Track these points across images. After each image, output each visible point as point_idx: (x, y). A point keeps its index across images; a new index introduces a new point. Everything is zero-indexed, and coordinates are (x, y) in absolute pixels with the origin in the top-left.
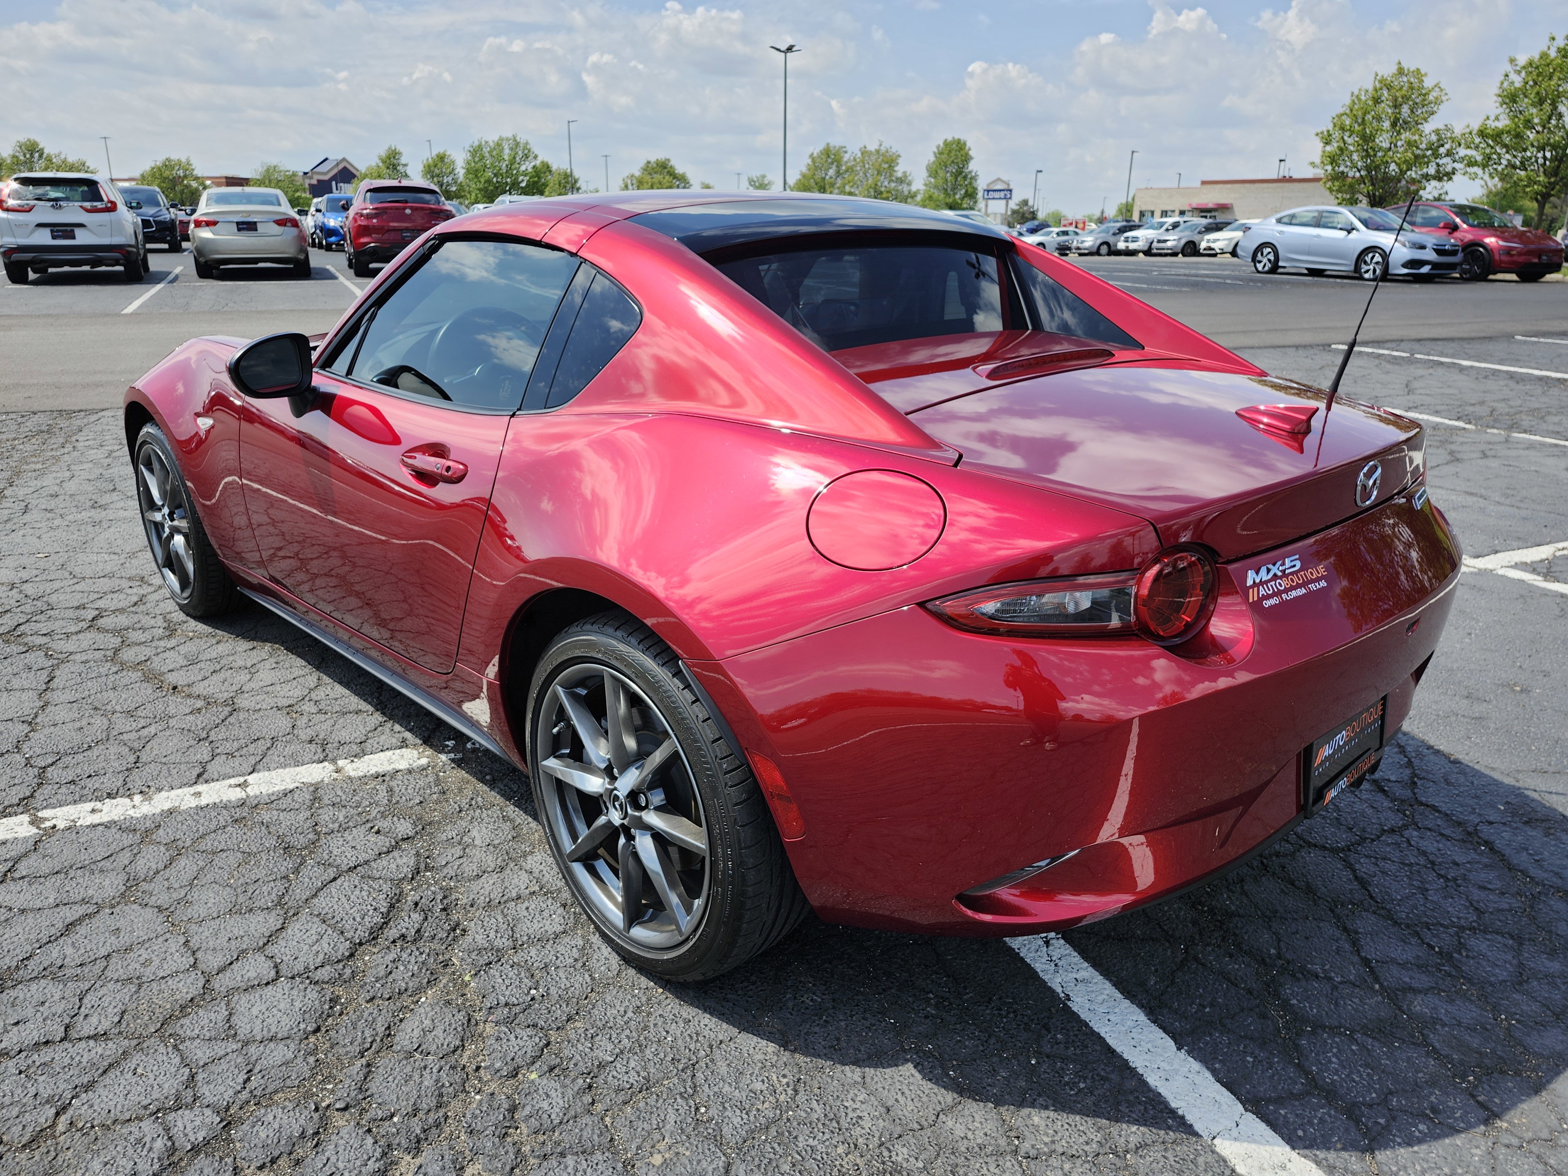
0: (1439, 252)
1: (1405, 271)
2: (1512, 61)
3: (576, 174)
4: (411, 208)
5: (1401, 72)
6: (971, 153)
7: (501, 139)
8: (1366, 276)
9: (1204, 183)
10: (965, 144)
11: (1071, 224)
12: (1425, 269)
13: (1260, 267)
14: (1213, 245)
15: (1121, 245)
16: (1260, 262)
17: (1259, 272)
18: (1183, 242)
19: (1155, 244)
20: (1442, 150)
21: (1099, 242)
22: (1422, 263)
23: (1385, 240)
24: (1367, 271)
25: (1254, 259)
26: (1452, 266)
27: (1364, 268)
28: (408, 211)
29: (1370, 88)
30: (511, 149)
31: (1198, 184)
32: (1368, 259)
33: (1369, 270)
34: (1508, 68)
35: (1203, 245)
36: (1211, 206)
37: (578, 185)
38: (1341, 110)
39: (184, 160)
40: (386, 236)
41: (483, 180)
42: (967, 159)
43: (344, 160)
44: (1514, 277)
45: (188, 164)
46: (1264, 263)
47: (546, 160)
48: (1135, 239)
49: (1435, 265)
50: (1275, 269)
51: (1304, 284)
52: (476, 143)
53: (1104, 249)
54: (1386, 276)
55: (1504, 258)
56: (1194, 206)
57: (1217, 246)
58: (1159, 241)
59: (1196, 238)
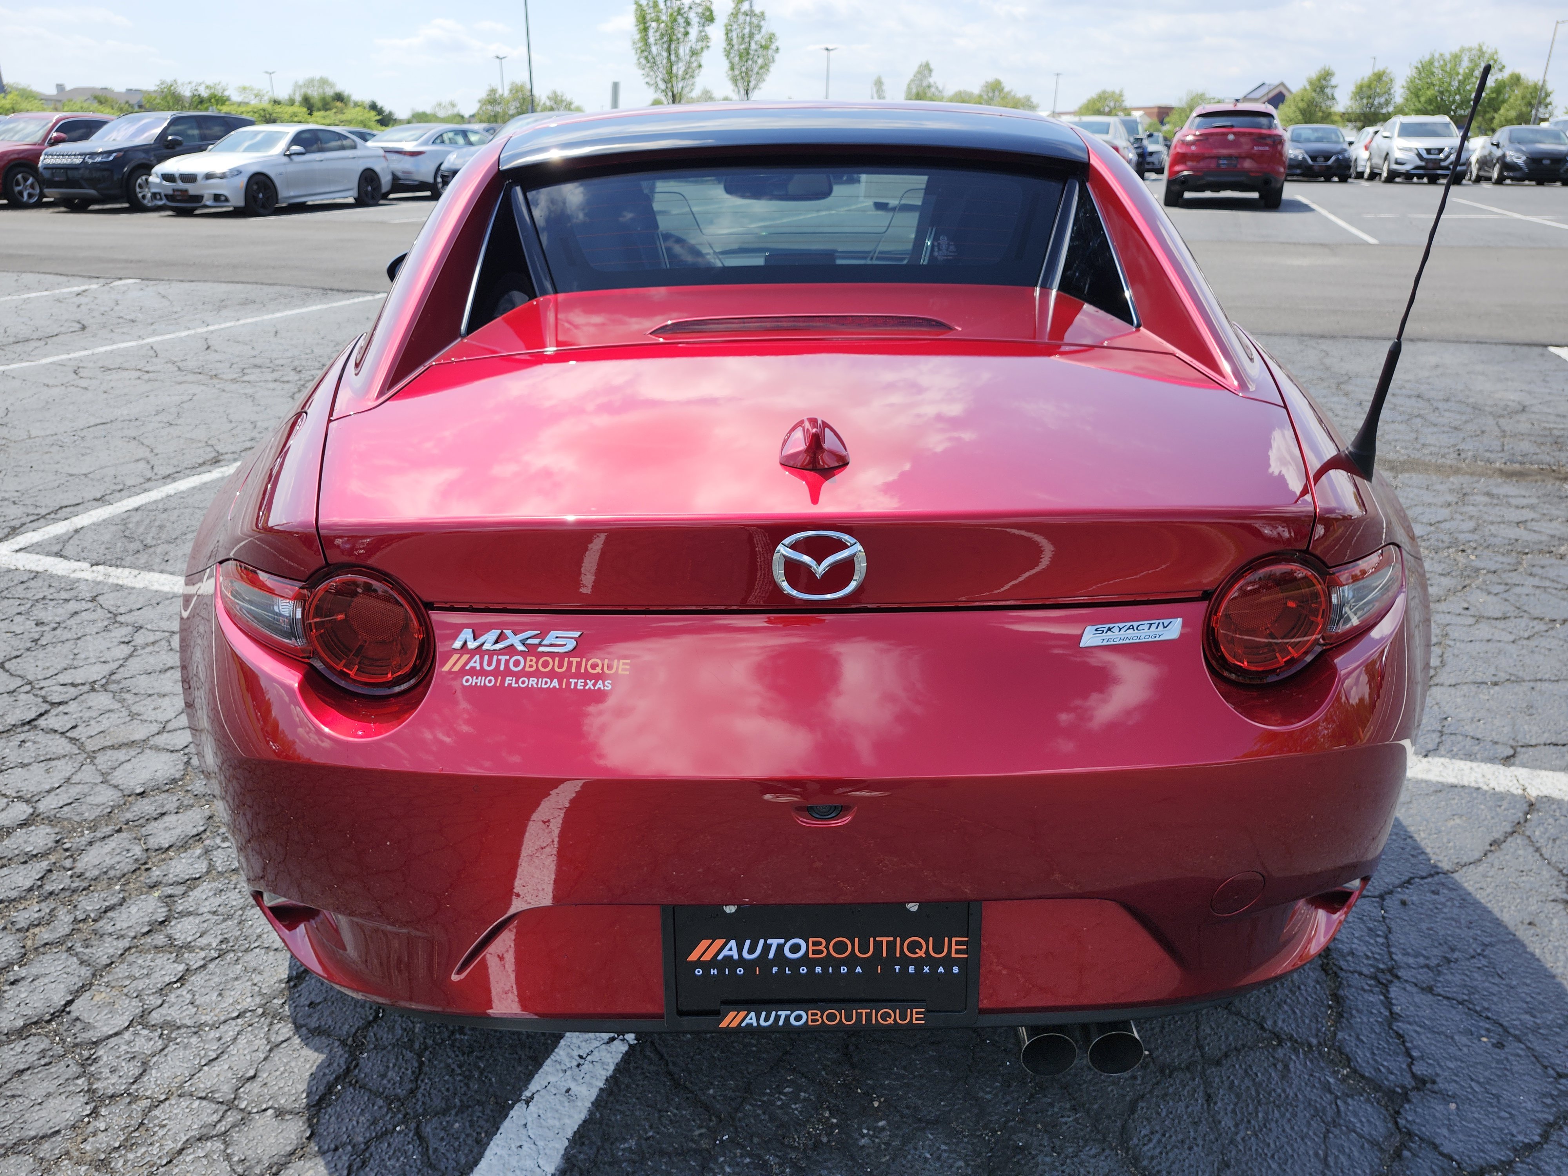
3: (1549, 87)
4: (1234, 134)
7: (1463, 50)
28: (1231, 137)
30: (1471, 61)
37: (1548, 100)
39: (1117, 91)
40: (1202, 164)
41: (1423, 99)
43: (1282, 84)
45: (1121, 95)
47: (1518, 70)
52: (1427, 57)
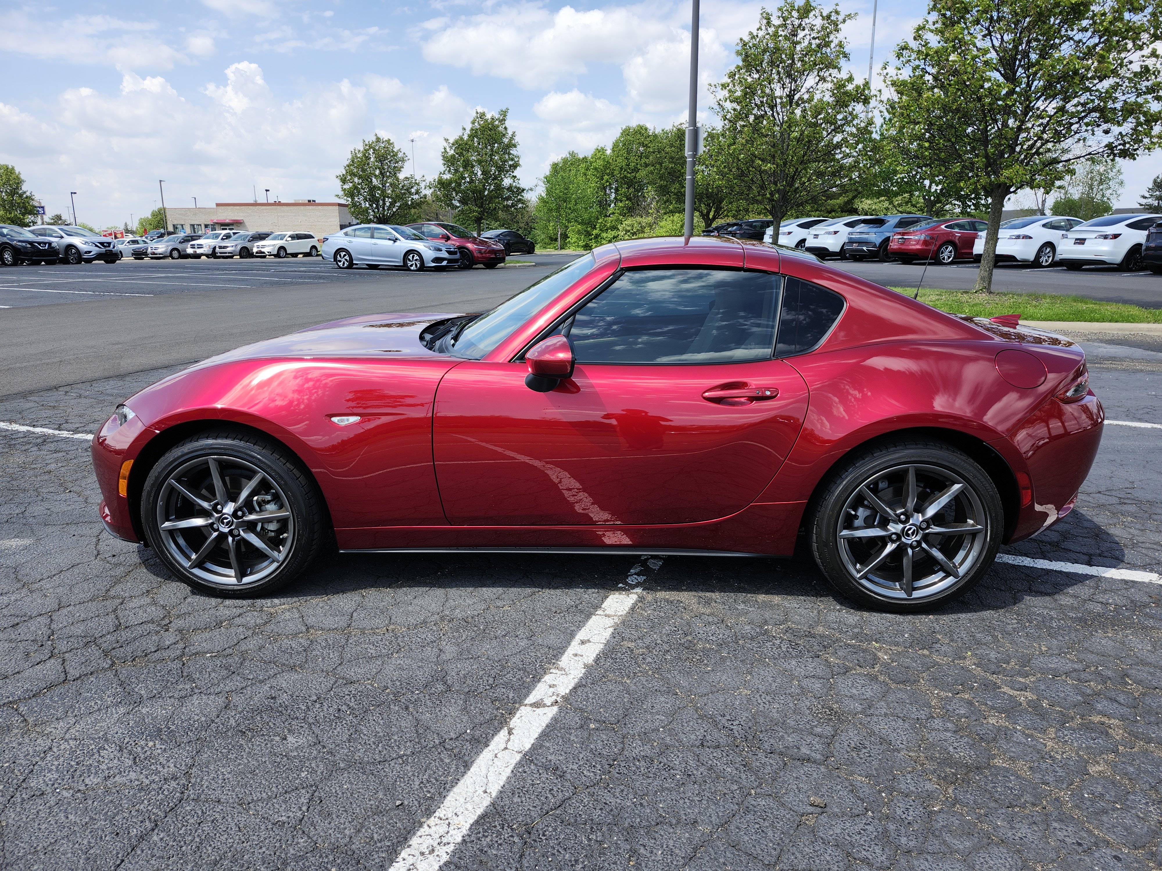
0: (449, 253)
1: (434, 264)
2: (446, 140)
5: (378, 140)
6: (22, 177)
8: (412, 268)
9: (218, 205)
10: (13, 168)
11: (110, 234)
12: (445, 263)
13: (341, 264)
14: (263, 250)
15: (190, 251)
16: (340, 261)
17: (341, 268)
18: (239, 247)
19: (217, 250)
20: (413, 190)
21: (170, 248)
22: (443, 259)
23: (419, 246)
24: (412, 265)
25: (335, 259)
26: (456, 261)
27: (410, 263)
29: (362, 149)
31: (215, 206)
32: (410, 257)
33: (413, 263)
34: (446, 144)
35: (255, 250)
36: (227, 221)
38: (347, 163)
42: (19, 182)
44: (481, 266)
46: (343, 262)
48: (200, 246)
49: (449, 261)
50: (351, 265)
51: (368, 274)
53: (175, 254)
54: (423, 268)
55: (479, 255)
56: (215, 221)
57: (266, 250)
58: (220, 247)
59: (248, 245)
